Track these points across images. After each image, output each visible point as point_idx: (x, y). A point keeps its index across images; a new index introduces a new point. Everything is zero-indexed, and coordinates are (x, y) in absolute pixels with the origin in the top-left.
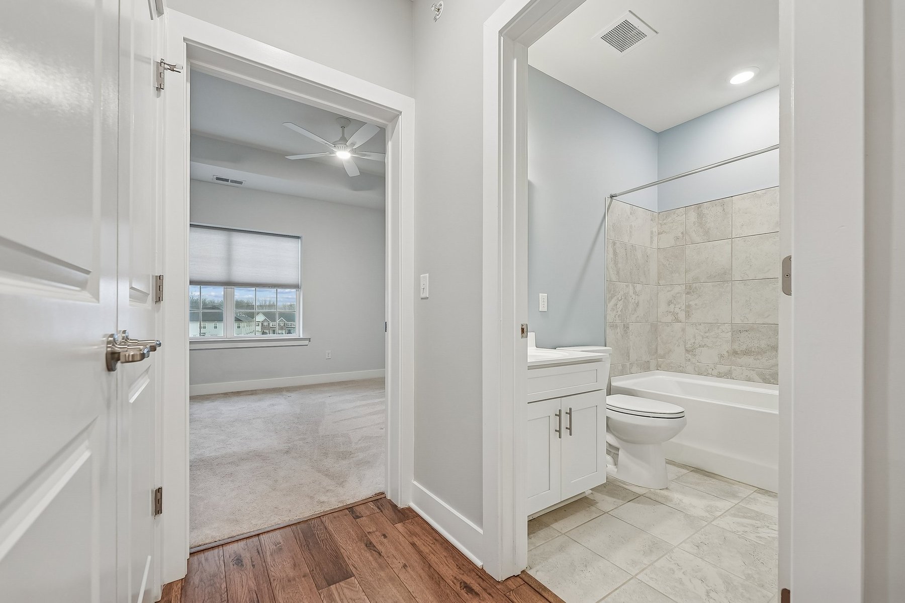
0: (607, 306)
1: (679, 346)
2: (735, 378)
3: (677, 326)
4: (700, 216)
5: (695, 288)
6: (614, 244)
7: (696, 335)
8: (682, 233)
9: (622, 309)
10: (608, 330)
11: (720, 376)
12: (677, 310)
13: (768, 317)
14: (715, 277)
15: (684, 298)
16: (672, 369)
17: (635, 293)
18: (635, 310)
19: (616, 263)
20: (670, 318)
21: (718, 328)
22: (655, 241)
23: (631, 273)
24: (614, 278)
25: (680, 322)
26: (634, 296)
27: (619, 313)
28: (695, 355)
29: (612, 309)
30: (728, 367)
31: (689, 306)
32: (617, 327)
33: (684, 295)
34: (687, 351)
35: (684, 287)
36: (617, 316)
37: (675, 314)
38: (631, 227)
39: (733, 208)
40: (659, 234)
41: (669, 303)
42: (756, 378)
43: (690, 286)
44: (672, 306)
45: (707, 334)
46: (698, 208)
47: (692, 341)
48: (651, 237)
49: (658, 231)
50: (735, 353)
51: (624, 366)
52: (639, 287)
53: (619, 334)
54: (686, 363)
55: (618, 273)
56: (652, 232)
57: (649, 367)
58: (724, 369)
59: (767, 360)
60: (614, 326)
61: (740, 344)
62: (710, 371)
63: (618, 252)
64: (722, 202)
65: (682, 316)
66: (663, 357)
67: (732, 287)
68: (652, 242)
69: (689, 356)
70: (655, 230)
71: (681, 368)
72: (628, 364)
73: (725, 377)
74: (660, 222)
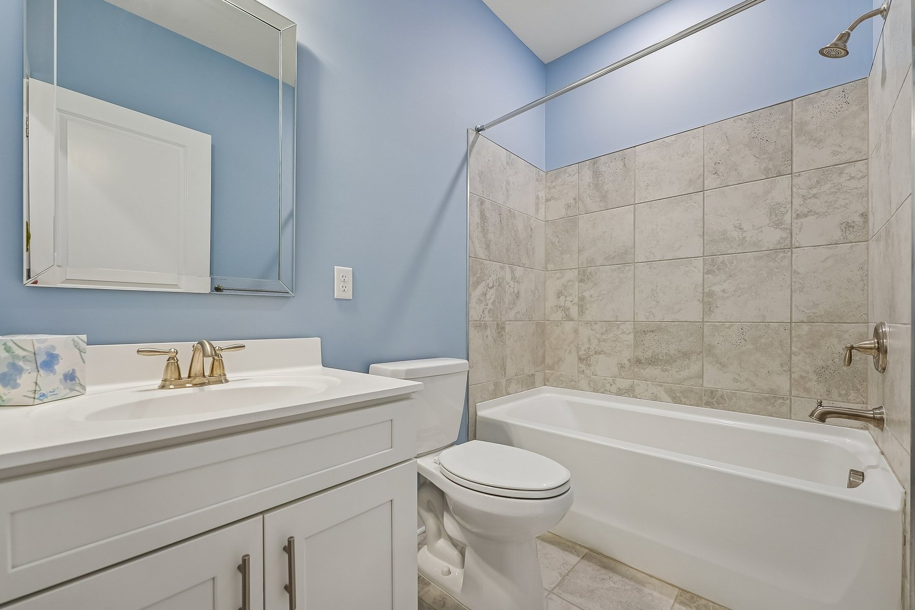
0: (470, 295)
1: (570, 352)
2: (639, 396)
3: (569, 326)
4: (596, 174)
5: (590, 273)
6: (482, 203)
7: (591, 337)
8: (574, 199)
9: (494, 301)
10: (473, 333)
11: (620, 393)
12: (568, 304)
13: (678, 311)
14: (614, 257)
15: (577, 287)
16: (562, 384)
17: (513, 278)
18: (514, 304)
19: (484, 232)
20: (559, 315)
21: (618, 328)
22: (542, 211)
23: (508, 250)
24: (481, 253)
25: (572, 320)
26: (512, 284)
27: (490, 306)
28: (589, 365)
29: (479, 300)
30: (629, 382)
31: (582, 299)
32: (486, 327)
33: (577, 283)
34: (580, 359)
35: (576, 272)
36: (486, 312)
37: (566, 310)
38: (508, 183)
39: (637, 163)
40: (547, 200)
41: (559, 294)
42: (664, 395)
43: (584, 271)
44: (562, 298)
45: (604, 337)
46: (594, 164)
47: (587, 346)
48: (537, 204)
49: (546, 196)
50: (639, 361)
51: (496, 385)
52: (519, 271)
53: (490, 338)
54: (579, 377)
55: (488, 247)
56: (537, 197)
57: (534, 382)
58: (624, 383)
59: (677, 372)
60: (481, 326)
61: (644, 349)
62: (608, 387)
63: (488, 215)
64: (622, 154)
65: (574, 311)
66: (551, 368)
67: (634, 272)
68: (537, 210)
69: (583, 367)
70: (542, 194)
71: (573, 383)
72: (503, 382)
73: (626, 394)
74: (548, 184)
